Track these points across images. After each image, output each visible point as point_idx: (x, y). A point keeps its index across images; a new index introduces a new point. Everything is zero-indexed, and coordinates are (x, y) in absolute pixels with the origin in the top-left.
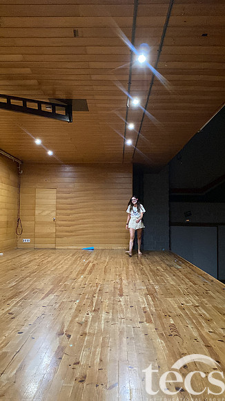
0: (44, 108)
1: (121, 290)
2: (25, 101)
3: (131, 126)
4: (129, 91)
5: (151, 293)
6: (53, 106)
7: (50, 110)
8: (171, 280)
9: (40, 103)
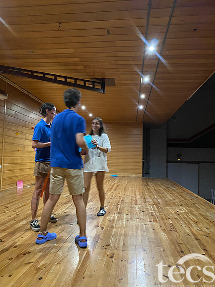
0: (87, 84)
1: (136, 201)
2: (76, 80)
3: (143, 96)
4: (142, 72)
5: (156, 204)
6: (93, 83)
7: (91, 86)
8: (169, 197)
9: (85, 81)
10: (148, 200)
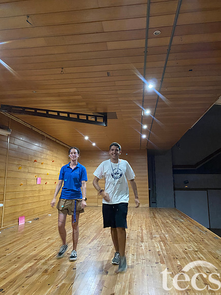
0: (90, 118)
1: (142, 238)
2: (78, 115)
3: (145, 127)
4: (143, 106)
5: (163, 240)
6: (96, 117)
7: (93, 119)
8: (177, 231)
9: (87, 116)
10: (155, 236)
